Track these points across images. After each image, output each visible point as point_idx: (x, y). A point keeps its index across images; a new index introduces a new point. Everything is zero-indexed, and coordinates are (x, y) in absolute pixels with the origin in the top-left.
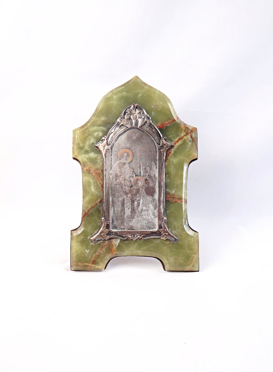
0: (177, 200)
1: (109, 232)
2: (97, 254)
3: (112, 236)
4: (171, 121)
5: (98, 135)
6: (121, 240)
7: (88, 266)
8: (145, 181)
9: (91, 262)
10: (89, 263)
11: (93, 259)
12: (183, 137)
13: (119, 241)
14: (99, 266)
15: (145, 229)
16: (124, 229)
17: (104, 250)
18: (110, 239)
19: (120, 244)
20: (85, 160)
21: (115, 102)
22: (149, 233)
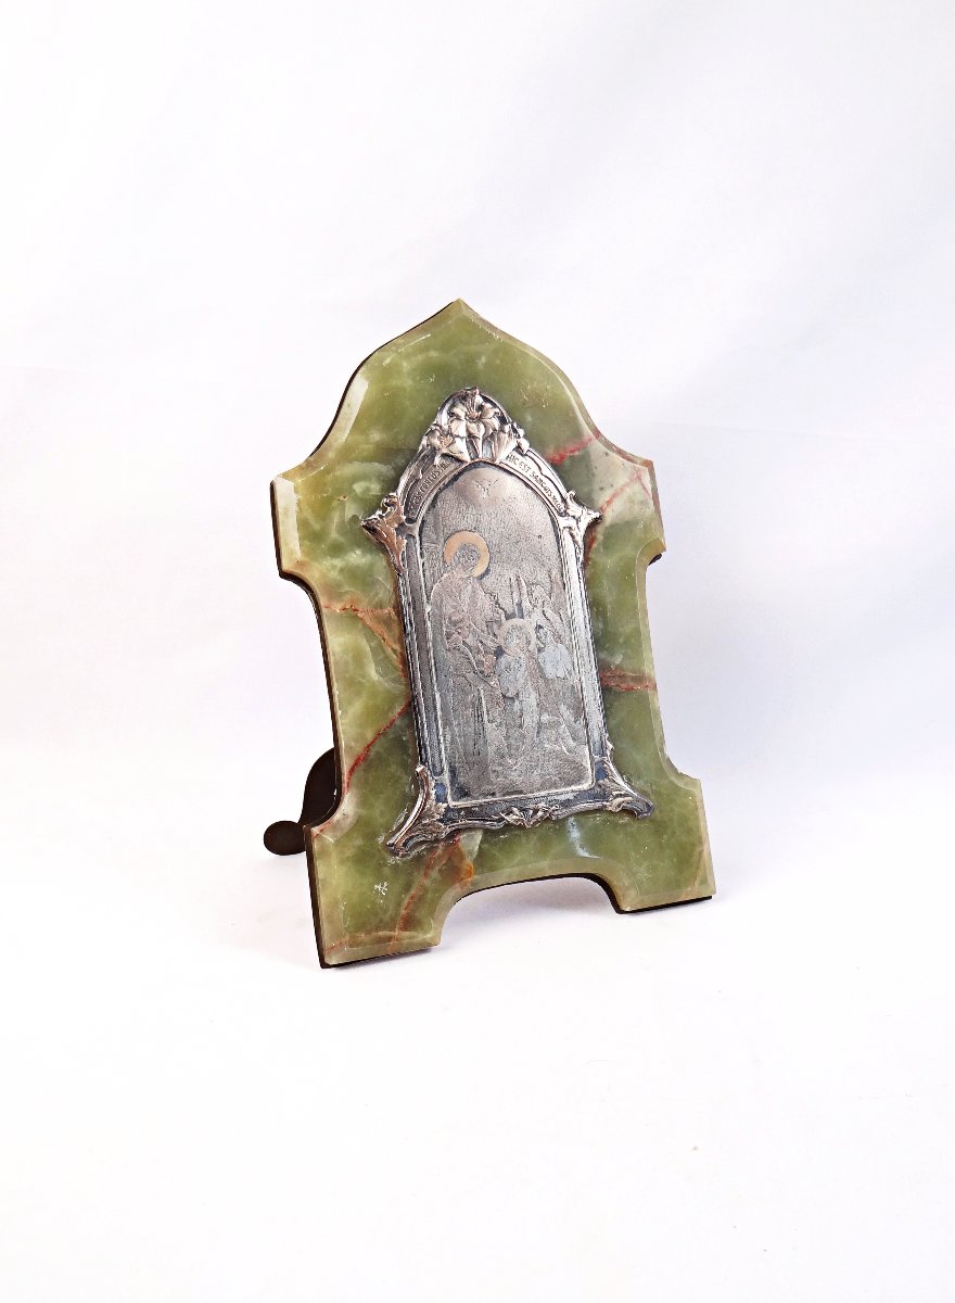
0: (631, 684)
1: (448, 809)
2: (413, 892)
3: (461, 823)
4: (583, 440)
5: (368, 489)
6: (487, 831)
7: (390, 939)
8: (538, 631)
9: (400, 922)
10: (393, 929)
11: (403, 912)
13: (479, 836)
14: (426, 932)
16: (493, 794)
17: (434, 874)
18: (451, 835)
19: (485, 846)
20: (334, 574)
21: (408, 383)
22: (570, 796)
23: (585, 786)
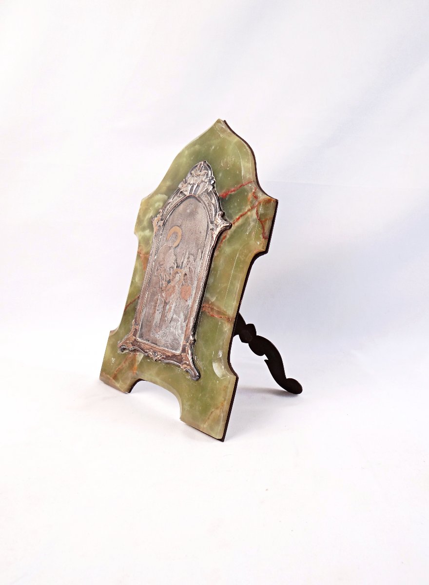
0: (215, 313)
1: (135, 340)
2: (120, 366)
3: (136, 347)
4: (239, 186)
5: (159, 205)
6: (144, 355)
8: (184, 276)
9: (113, 376)
10: (111, 377)
11: (115, 373)
12: (246, 213)
13: (142, 356)
14: (118, 384)
15: (167, 347)
16: (149, 341)
17: (127, 363)
18: (135, 350)
19: (143, 361)
20: (140, 238)
21: (185, 160)
22: (170, 355)
23: (178, 352)
